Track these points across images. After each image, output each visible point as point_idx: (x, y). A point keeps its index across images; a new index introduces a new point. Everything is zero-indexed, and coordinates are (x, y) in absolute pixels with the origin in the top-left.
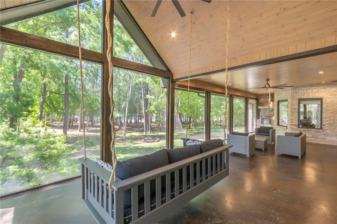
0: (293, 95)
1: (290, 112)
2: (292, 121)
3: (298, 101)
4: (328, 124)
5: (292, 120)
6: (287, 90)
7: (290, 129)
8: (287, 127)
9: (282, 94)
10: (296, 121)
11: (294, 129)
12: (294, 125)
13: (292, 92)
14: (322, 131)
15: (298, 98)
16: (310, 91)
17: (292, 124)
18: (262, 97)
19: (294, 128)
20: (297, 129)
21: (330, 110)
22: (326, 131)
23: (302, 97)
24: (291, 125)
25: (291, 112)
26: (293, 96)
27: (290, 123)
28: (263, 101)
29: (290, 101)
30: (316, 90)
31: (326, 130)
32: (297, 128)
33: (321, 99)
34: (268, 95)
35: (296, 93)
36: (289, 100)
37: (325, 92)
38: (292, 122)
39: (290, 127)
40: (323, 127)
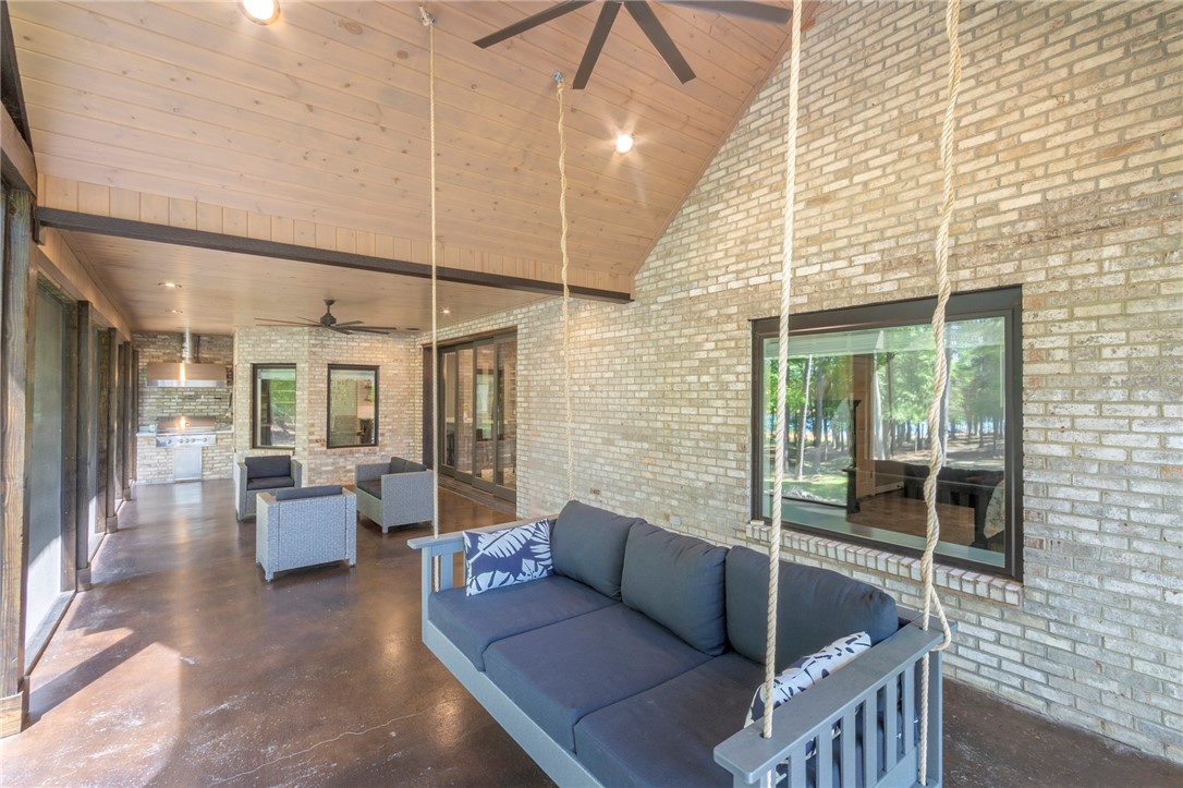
0: (314, 349)
1: (306, 401)
2: (312, 429)
3: (326, 369)
4: (390, 430)
5: (312, 425)
6: (293, 334)
7: (306, 453)
8: (294, 449)
9: (274, 342)
10: (322, 430)
11: (316, 453)
12: (317, 441)
13: (312, 342)
14: (380, 450)
15: (326, 362)
16: (355, 344)
17: (311, 437)
18: (154, 343)
19: (316, 449)
20: (325, 453)
21: (393, 397)
22: (387, 449)
23: (337, 358)
24: (311, 441)
25: (310, 402)
26: (314, 353)
27: (305, 438)
28: (159, 357)
29: (303, 368)
30: (366, 345)
31: (386, 445)
32: (325, 448)
33: (375, 369)
34: (180, 337)
35: (323, 346)
36: (303, 365)
37: (384, 352)
38: (311, 433)
39: (305, 449)
40: (380, 438)
